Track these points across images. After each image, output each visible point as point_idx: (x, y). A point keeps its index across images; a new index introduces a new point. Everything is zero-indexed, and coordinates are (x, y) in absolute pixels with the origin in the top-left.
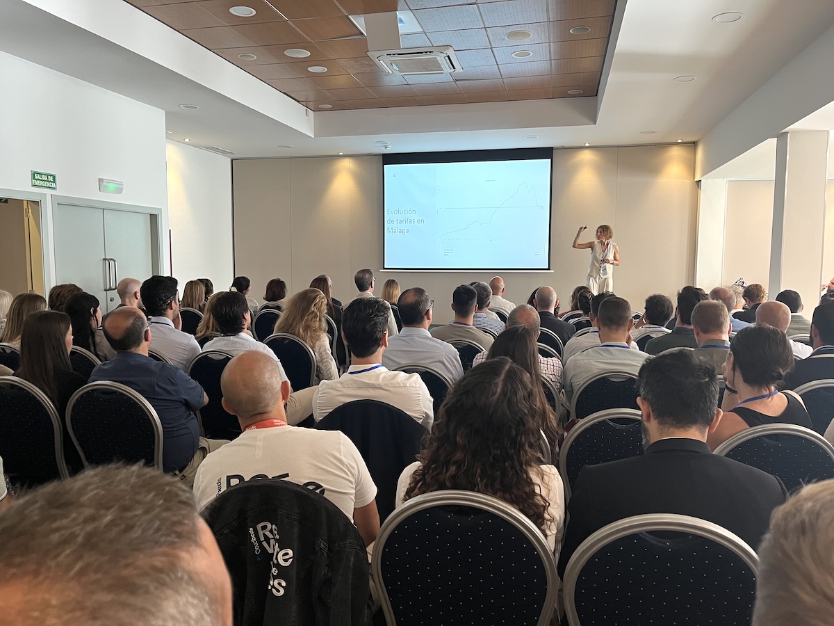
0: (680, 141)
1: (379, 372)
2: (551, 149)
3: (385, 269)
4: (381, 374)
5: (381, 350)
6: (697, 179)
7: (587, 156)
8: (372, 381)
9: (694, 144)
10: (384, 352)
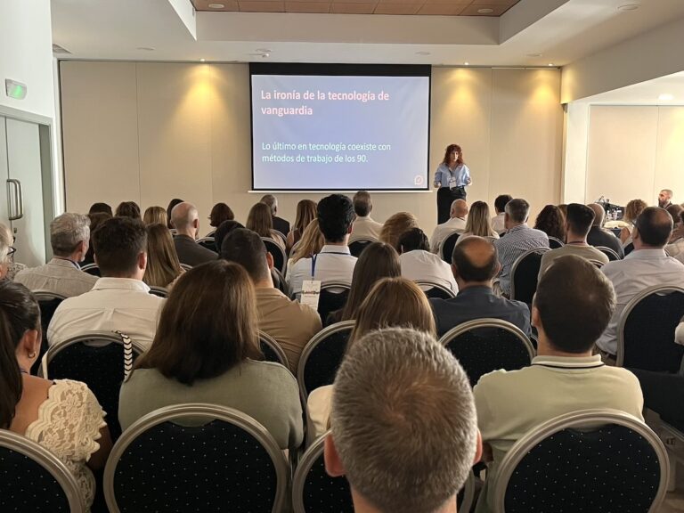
0: (550, 65)
2: (430, 66)
3: (253, 189)
6: (563, 102)
7: (461, 76)
9: (560, 69)
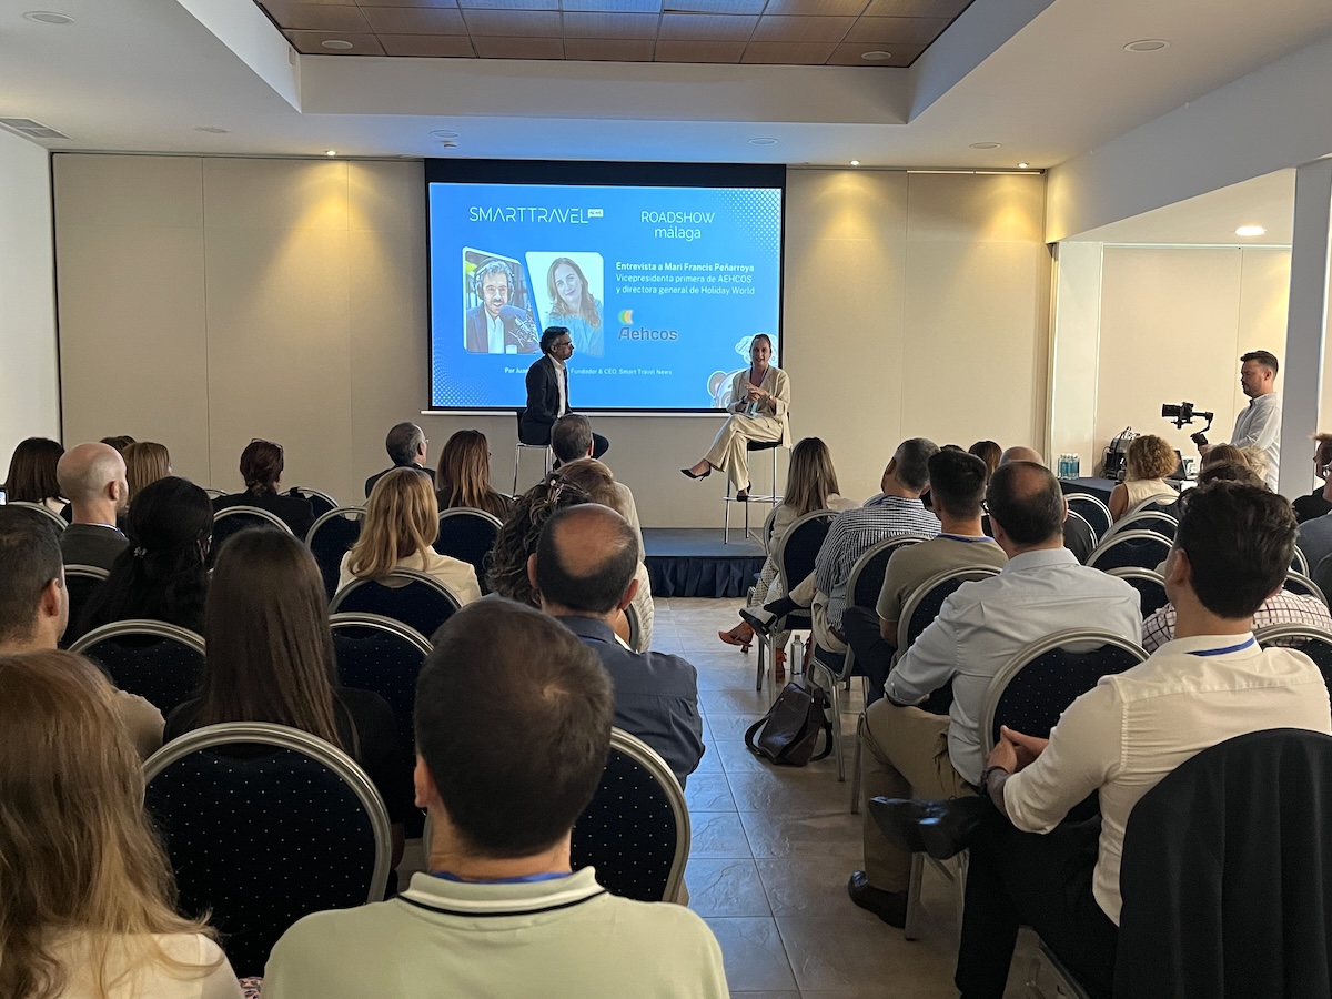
9: (1044, 174)
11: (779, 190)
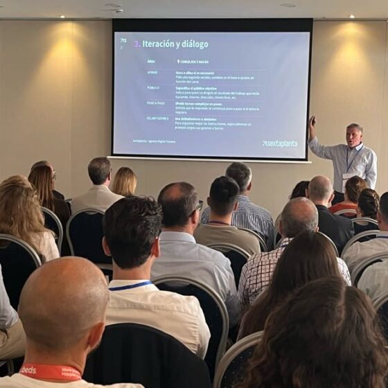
1: (147, 291)
4: (149, 293)
5: (151, 260)
8: (138, 301)
10: (154, 263)
11: (309, 33)
